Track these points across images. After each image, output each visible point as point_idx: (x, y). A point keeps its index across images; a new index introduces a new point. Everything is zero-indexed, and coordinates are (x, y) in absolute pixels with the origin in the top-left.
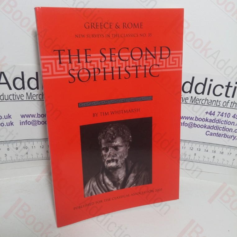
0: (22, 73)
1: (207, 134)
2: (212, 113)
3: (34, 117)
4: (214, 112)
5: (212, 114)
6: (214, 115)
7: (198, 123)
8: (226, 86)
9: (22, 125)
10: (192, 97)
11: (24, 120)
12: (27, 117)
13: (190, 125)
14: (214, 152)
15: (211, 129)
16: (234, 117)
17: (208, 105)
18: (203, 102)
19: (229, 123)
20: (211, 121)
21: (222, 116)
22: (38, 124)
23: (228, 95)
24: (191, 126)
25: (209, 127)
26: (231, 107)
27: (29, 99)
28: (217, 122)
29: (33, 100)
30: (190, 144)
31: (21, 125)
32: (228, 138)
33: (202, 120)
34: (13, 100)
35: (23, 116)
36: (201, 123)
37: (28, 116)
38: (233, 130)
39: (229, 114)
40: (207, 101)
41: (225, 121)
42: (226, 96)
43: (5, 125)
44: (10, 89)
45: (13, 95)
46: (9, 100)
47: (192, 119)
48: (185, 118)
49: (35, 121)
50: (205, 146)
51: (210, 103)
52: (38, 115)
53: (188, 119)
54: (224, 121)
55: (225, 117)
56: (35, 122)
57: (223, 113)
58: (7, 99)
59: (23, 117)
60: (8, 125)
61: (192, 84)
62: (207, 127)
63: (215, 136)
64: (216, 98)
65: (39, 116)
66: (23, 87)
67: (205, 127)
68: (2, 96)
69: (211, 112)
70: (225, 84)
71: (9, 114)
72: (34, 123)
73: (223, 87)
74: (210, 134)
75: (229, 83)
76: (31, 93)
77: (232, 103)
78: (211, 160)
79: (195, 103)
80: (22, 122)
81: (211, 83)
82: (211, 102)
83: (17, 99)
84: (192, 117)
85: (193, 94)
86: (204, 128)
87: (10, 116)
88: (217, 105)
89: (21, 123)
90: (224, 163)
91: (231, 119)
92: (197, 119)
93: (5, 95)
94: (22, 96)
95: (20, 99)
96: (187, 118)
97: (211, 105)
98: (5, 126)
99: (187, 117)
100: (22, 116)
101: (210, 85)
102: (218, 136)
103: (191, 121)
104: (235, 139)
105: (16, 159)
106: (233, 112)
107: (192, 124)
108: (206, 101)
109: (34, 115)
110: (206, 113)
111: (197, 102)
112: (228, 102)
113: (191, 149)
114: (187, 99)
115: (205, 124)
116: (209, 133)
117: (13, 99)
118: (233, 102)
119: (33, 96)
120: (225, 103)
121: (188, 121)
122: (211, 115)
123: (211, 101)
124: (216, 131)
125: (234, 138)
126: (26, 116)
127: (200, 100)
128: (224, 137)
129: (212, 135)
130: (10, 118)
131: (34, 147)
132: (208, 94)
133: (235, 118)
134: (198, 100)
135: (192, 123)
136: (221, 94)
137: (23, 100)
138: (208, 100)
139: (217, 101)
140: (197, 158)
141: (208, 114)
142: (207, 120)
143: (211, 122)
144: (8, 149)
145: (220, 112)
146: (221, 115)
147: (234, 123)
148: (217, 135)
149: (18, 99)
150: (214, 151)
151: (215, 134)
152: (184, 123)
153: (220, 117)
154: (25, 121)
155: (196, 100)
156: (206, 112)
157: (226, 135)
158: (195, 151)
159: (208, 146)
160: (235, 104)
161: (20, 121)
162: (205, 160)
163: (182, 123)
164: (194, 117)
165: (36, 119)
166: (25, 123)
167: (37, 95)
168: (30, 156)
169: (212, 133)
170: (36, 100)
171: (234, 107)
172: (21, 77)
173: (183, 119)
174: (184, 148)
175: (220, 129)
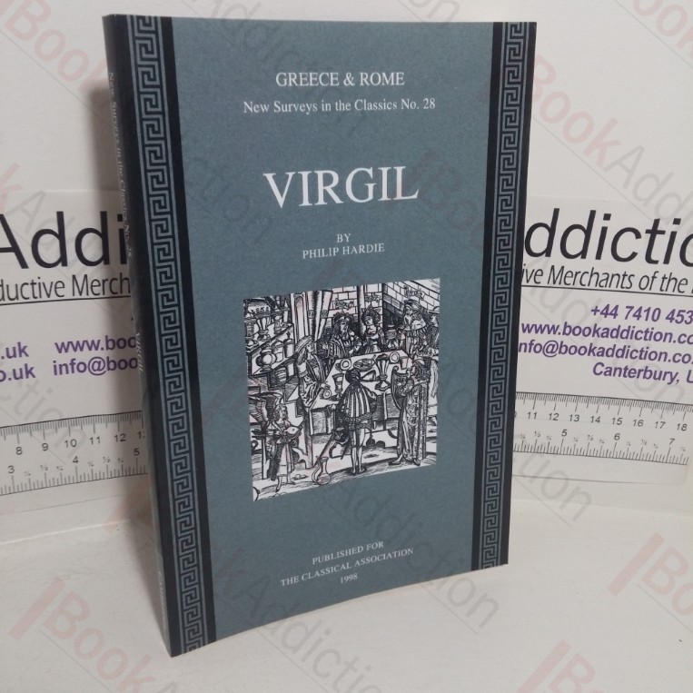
0: (60, 215)
1: (598, 371)
2: (609, 312)
3: (97, 349)
4: (616, 308)
5: (611, 314)
6: (615, 315)
7: (569, 340)
8: (647, 232)
9: (61, 373)
10: (553, 267)
11: (65, 358)
12: (75, 350)
13: (550, 350)
14: (616, 421)
15: (607, 356)
16: (670, 318)
17: (598, 287)
18: (586, 279)
19: (658, 337)
20: (607, 333)
21: (639, 317)
22: (109, 369)
23: (654, 257)
24: (552, 352)
25: (603, 352)
26: (661, 290)
27: (81, 293)
28: (625, 334)
29: (91, 295)
30: (550, 404)
31: (56, 374)
32: (655, 378)
34: (32, 299)
35: (61, 348)
36: (580, 341)
37: (78, 346)
38: (670, 357)
39: (657, 312)
41: (647, 331)
42: (649, 259)
43: (8, 377)
44: (24, 265)
45: (33, 284)
46: (21, 300)
47: (553, 329)
48: (534, 329)
49: (98, 360)
50: (593, 407)
51: (603, 282)
52: (107, 341)
53: (542, 332)
54: (644, 330)
55: (646, 319)
56: (99, 363)
57: (641, 308)
58: (12, 296)
59: (63, 350)
60: (18, 375)
61: (552, 230)
62: (596, 351)
63: (619, 376)
64: (621, 268)
65: (111, 344)
66: (63, 260)
67: (591, 350)
70: (644, 225)
71: (19, 344)
72: (96, 366)
73: (638, 235)
74: (604, 370)
75: (657, 222)
76: (86, 276)
77: (664, 278)
78: (609, 444)
79: (563, 285)
80: (61, 366)
81: (606, 223)
82: (607, 279)
83: (45, 297)
84: (553, 326)
85: (557, 257)
86: (589, 355)
87: (22, 347)
88: (622, 287)
89: (58, 369)
90: (644, 452)
91: (663, 326)
92: (570, 330)
93: (7, 286)
94: (60, 284)
95: (53, 296)
96: (540, 329)
97: (608, 288)
98: (10, 379)
99: (541, 326)
100: (60, 345)
101: (604, 230)
102: (627, 374)
103: (552, 337)
104: (675, 381)
105: (41, 478)
106: (668, 304)
107: (553, 346)
108: (591, 276)
109: (96, 343)
110: (593, 310)
111: (569, 280)
112: (654, 277)
113: (553, 417)
114: (539, 273)
115: (591, 344)
117: (31, 296)
118: (668, 276)
119: (92, 286)
120: (645, 280)
121: (542, 338)
122: (609, 317)
123: (606, 276)
124: (622, 363)
125: (672, 380)
126: (70, 346)
127: (577, 273)
128: (644, 377)
129: (610, 375)
130: (23, 354)
131: (95, 441)
132: (598, 256)
133: (674, 321)
134: (569, 274)
135: (553, 343)
136: (634, 255)
137: (61, 299)
138: (597, 273)
139: (625, 275)
140: (569, 442)
141: (598, 313)
142: (596, 331)
143: (607, 336)
144: (19, 451)
145: (632, 308)
146: (634, 316)
147: (671, 334)
148: (625, 372)
149: (49, 296)
150: (616, 419)
151: (620, 369)
152: (531, 344)
154: (68, 362)
155: (565, 277)
156: (594, 308)
157: (651, 371)
158: (564, 422)
159: (601, 406)
160: (673, 282)
161: (55, 362)
162: (591, 447)
163: (525, 344)
164: (558, 326)
165: (103, 354)
166: (70, 367)
167: (104, 281)
168: (84, 469)
169: (611, 368)
170: (101, 296)
171: (670, 291)
172: (56, 229)
173: (529, 332)
174: (532, 415)
175: (634, 355)
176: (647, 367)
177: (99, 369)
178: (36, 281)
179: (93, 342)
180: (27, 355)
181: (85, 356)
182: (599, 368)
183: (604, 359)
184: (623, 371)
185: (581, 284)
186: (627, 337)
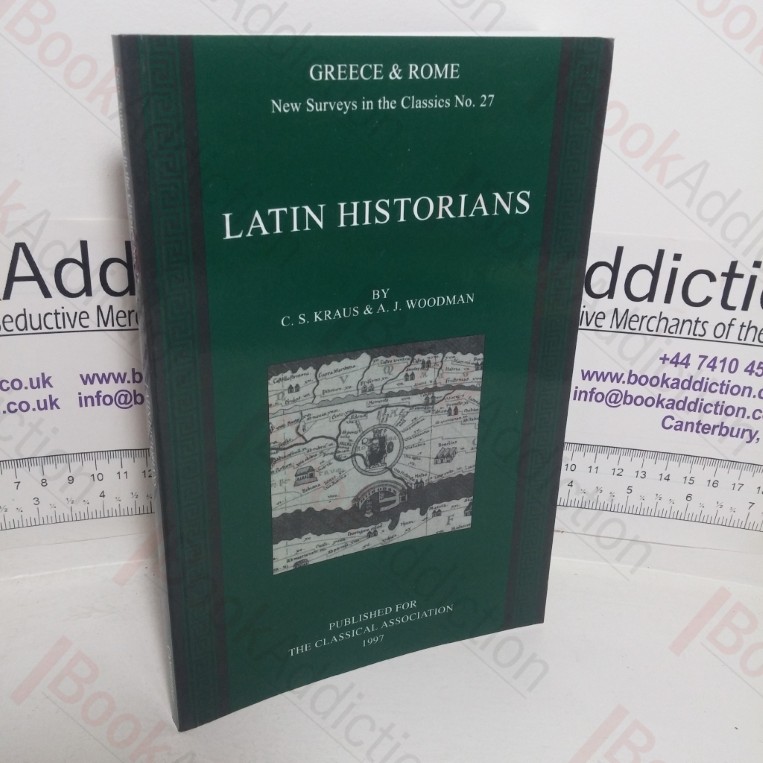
0: (84, 245)
1: (667, 425)
2: (680, 361)
3: (123, 381)
4: (688, 356)
5: (681, 363)
6: (687, 365)
7: (635, 390)
8: (723, 274)
9: (86, 405)
10: (616, 310)
11: (90, 390)
12: (101, 382)
13: (613, 399)
14: (688, 480)
15: (678, 409)
16: (750, 370)
17: (667, 334)
18: (653, 325)
19: (735, 390)
20: (677, 384)
21: (713, 368)
22: (136, 402)
23: (730, 303)
25: (673, 404)
26: (739, 339)
28: (697, 386)
29: (116, 327)
30: (614, 458)
31: (81, 405)
32: (731, 435)
33: (650, 381)
34: (55, 329)
35: (87, 380)
36: (647, 391)
37: (104, 379)
38: (749, 413)
39: (735, 362)
40: (663, 322)
41: (723, 384)
42: (725, 304)
43: (31, 407)
44: (47, 294)
45: (56, 314)
46: (44, 329)
47: (617, 378)
48: (595, 377)
49: (125, 393)
50: (662, 463)
51: (672, 329)
52: (134, 374)
53: (604, 380)
54: (719, 383)
55: (722, 371)
56: (126, 396)
57: (715, 359)
58: (36, 325)
59: (88, 382)
60: (42, 406)
61: (615, 270)
62: (665, 403)
63: (692, 431)
64: (693, 313)
65: (137, 378)
66: (87, 290)
67: (660, 402)
68: (22, 319)
69: (678, 355)
70: (720, 267)
71: (43, 374)
72: (123, 399)
73: (712, 278)
74: (674, 425)
75: (734, 265)
76: (111, 307)
77: (742, 326)
78: (680, 505)
79: (627, 329)
80: (86, 398)
81: (676, 264)
83: (68, 327)
84: (617, 374)
85: (620, 300)
86: (657, 406)
87: (46, 378)
88: (695, 335)
89: (83, 401)
90: (720, 516)
91: (741, 378)
92: (636, 379)
93: (31, 315)
94: (83, 315)
95: (78, 327)
96: (601, 377)
97: (678, 335)
98: (34, 409)
99: (603, 373)
100: (85, 377)
101: (674, 271)
102: (700, 430)
103: (615, 385)
104: (755, 440)
105: (67, 511)
106: (747, 355)
107: (617, 395)
108: (660, 321)
109: (122, 376)
110: (661, 359)
111: (634, 325)
113: (617, 472)
114: (601, 316)
115: (660, 395)
116: (673, 423)
117: (54, 326)
118: (747, 324)
119: (117, 317)
120: (721, 328)
121: (605, 387)
122: (680, 366)
123: (676, 322)
124: (694, 417)
125: (752, 438)
126: (96, 378)
127: (643, 318)
129: (680, 429)
130: (47, 385)
131: (123, 475)
132: (668, 300)
133: (753, 374)
134: (635, 318)
135: (617, 392)
136: (708, 299)
137: (86, 329)
138: (666, 318)
139: (697, 321)
140: (634, 501)
141: (667, 362)
142: (665, 381)
143: (678, 387)
144: (44, 483)
145: (705, 357)
146: (708, 366)
147: (750, 389)
148: (698, 427)
149: (73, 326)
150: (688, 479)
151: (692, 423)
152: (592, 392)
153: (706, 372)
154: (94, 394)
155: (630, 321)
156: (663, 356)
157: (726, 428)
158: (628, 478)
159: (671, 463)
160: (752, 331)
161: (80, 394)
162: (659, 508)
163: (586, 392)
164: (622, 374)
165: (130, 387)
166: (95, 399)
167: (130, 313)
168: (111, 504)
169: (682, 423)
170: (127, 327)
171: (749, 341)
172: (80, 259)
173: (590, 379)
174: (594, 470)
175: (708, 410)
176: (722, 423)
177: (125, 403)
178: (60, 311)
179: (119, 374)
180: (51, 386)
181: (111, 388)
182: (669, 422)
183: (674, 412)
184: (695, 426)
185: (648, 330)
186: (700, 390)
